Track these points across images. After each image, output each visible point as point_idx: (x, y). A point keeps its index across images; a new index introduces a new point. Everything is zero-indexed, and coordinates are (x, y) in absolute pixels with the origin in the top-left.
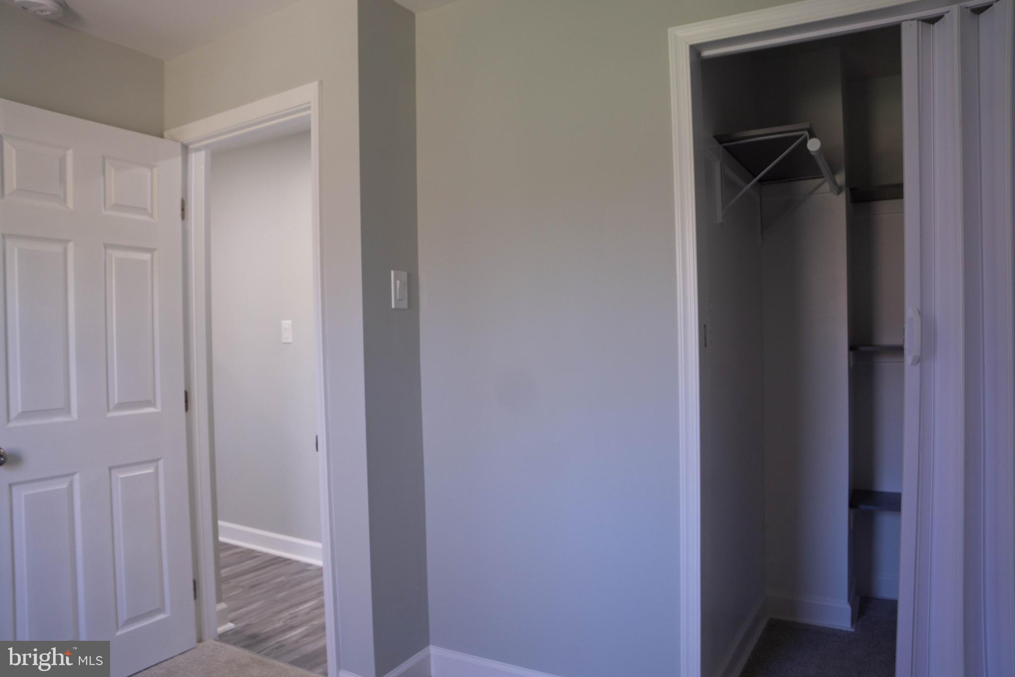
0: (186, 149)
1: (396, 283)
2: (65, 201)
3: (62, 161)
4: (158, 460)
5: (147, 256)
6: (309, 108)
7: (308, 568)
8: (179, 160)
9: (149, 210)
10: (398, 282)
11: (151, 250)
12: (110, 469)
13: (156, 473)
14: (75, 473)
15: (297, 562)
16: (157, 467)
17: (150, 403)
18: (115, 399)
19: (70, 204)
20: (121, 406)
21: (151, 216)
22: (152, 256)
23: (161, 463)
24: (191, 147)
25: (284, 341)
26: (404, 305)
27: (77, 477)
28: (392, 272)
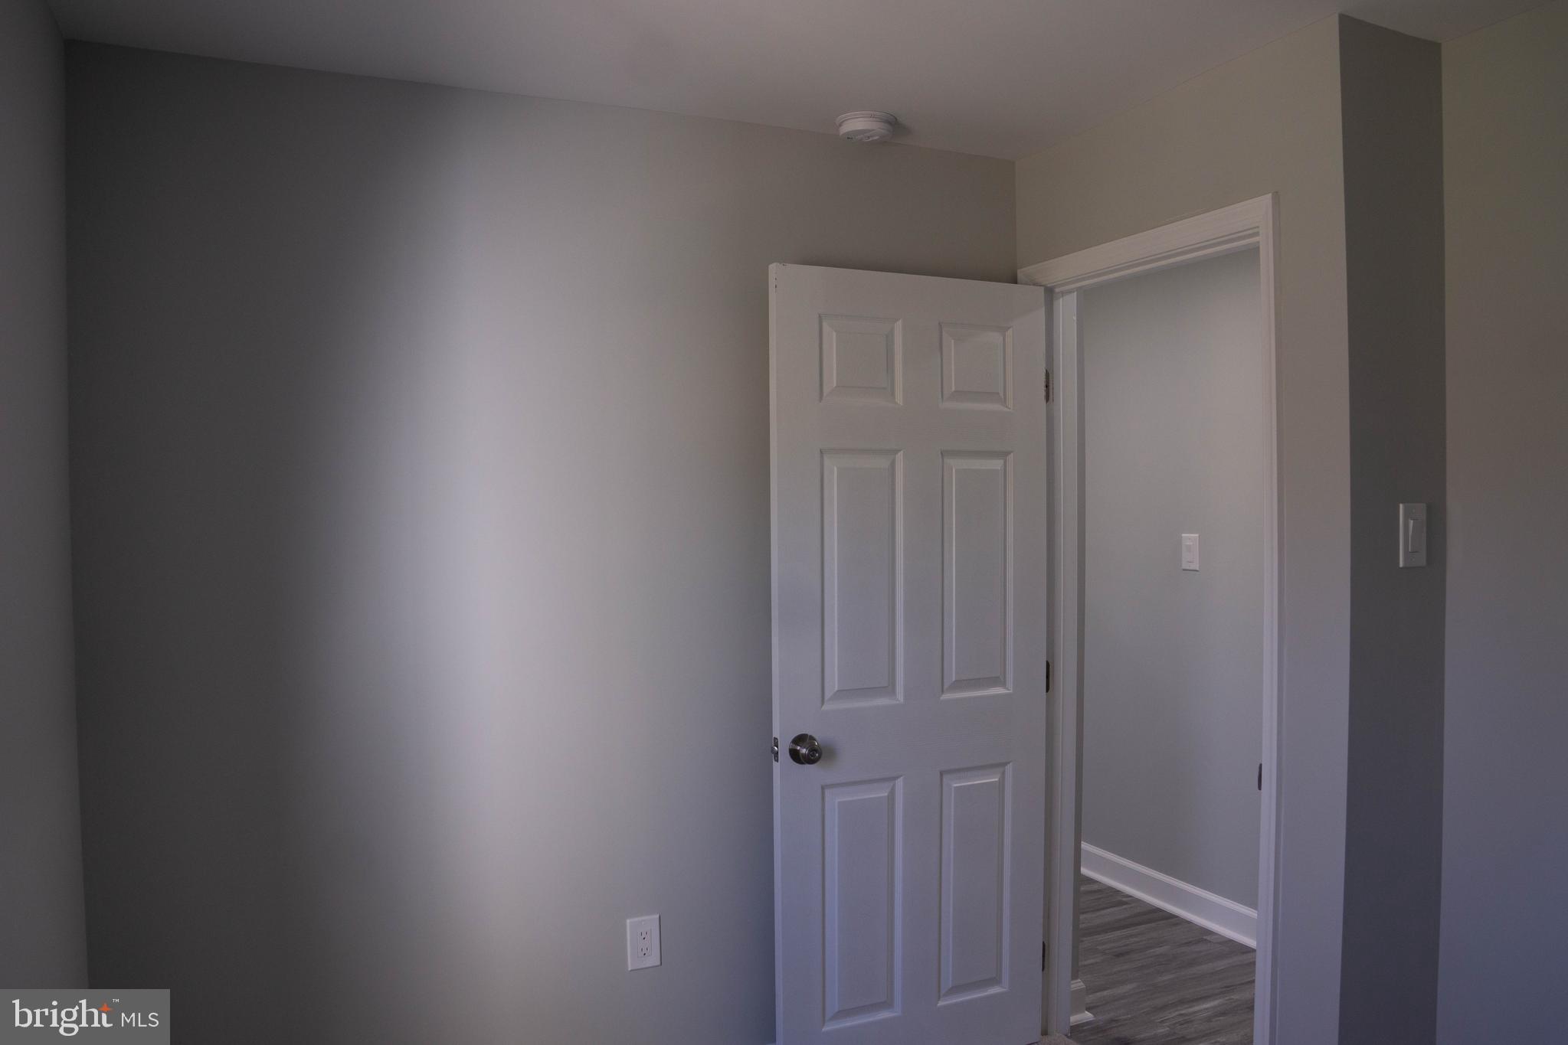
0: (1050, 293)
1: (1407, 523)
2: (893, 394)
3: (889, 338)
4: (1005, 764)
5: (996, 464)
6: (1257, 234)
7: (1208, 938)
8: (1041, 314)
9: (1002, 395)
10: (1411, 522)
11: (1004, 455)
12: (942, 774)
13: (1001, 784)
14: (898, 777)
15: (1189, 923)
16: (1003, 773)
17: (998, 681)
18: (952, 676)
19: (899, 398)
20: (958, 685)
21: (1004, 402)
22: (1005, 463)
23: (1009, 768)
24: (1057, 290)
25: (1185, 566)
26: (1421, 560)
27: (900, 783)
28: (1401, 506)
